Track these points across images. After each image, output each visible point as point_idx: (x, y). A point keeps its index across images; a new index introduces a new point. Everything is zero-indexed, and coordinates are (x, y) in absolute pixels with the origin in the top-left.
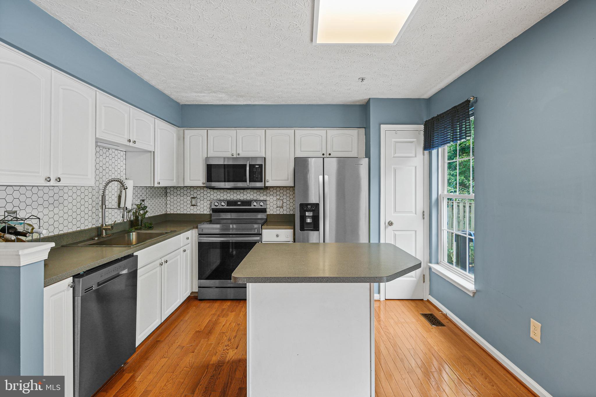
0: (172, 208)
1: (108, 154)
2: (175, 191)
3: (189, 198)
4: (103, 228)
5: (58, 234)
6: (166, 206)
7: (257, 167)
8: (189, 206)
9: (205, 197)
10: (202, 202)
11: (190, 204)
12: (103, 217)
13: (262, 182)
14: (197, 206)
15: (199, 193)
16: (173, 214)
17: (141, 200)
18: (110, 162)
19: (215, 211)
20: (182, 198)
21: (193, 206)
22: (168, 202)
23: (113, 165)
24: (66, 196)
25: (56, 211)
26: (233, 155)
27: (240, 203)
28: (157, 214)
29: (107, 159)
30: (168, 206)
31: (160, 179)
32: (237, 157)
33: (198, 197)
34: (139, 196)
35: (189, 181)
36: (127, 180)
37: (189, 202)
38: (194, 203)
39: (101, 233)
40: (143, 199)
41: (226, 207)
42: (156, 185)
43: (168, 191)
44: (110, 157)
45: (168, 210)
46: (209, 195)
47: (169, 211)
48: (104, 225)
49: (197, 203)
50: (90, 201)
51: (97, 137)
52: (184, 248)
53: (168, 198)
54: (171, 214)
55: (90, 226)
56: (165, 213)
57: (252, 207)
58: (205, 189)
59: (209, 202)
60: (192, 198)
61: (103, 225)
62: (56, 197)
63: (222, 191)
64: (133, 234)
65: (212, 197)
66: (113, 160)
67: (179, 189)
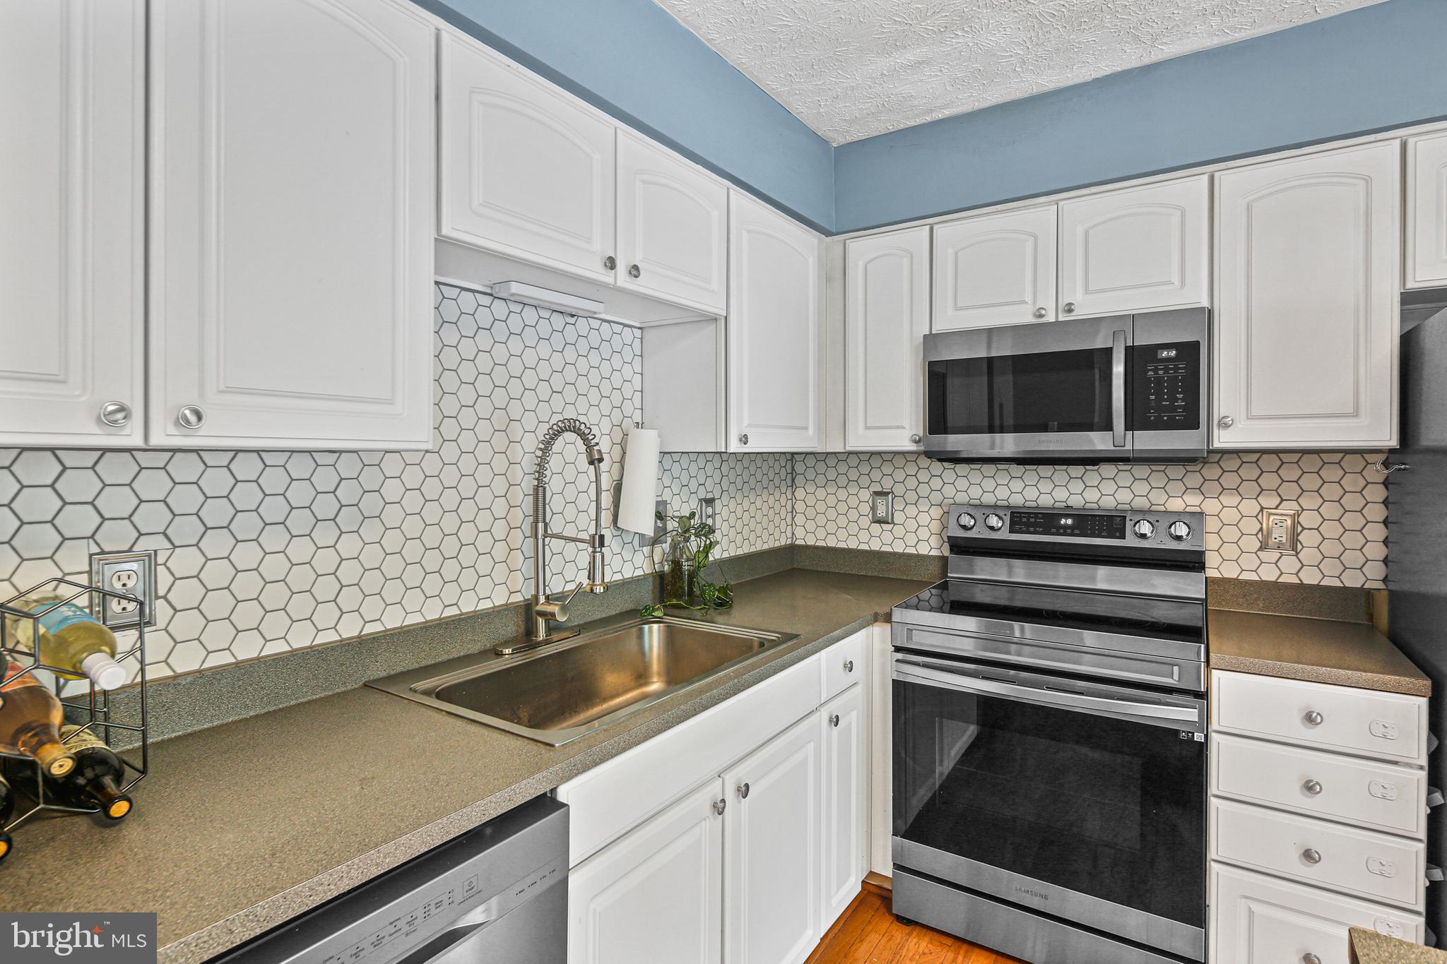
0: (811, 526)
1: (570, 333)
2: (821, 467)
3: (865, 495)
4: (539, 608)
5: (359, 637)
6: (793, 519)
7: (1169, 359)
8: (865, 522)
9: (924, 491)
10: (911, 511)
11: (870, 516)
12: (539, 565)
13: (1198, 428)
14: (893, 522)
15: (900, 476)
16: (815, 548)
17: (700, 500)
18: (582, 365)
19: (963, 547)
20: (842, 494)
21: (880, 521)
22: (800, 506)
23: (594, 377)
26: (1041, 316)
27: (1069, 522)
28: (760, 546)
29: (570, 354)
30: (800, 519)
31: (749, 425)
32: (1061, 318)
33: (899, 490)
34: (693, 485)
35: (861, 430)
36: (640, 430)
37: (865, 509)
38: (881, 512)
39: (530, 631)
40: (709, 496)
41: (1005, 535)
42: (734, 447)
43: (799, 468)
44: (583, 346)
45: (800, 533)
46: (936, 483)
47: (805, 537)
48: (542, 599)
49: (893, 514)
50: (500, 507)
51: (446, 231)
52: (834, 708)
53: (800, 493)
54: (806, 547)
55: (500, 599)
56: (789, 542)
57: (1130, 541)
58: (924, 462)
59: (936, 512)
60: (877, 494)
61: (536, 597)
63: (989, 469)
64: (651, 631)
65: (949, 491)
66: (594, 358)
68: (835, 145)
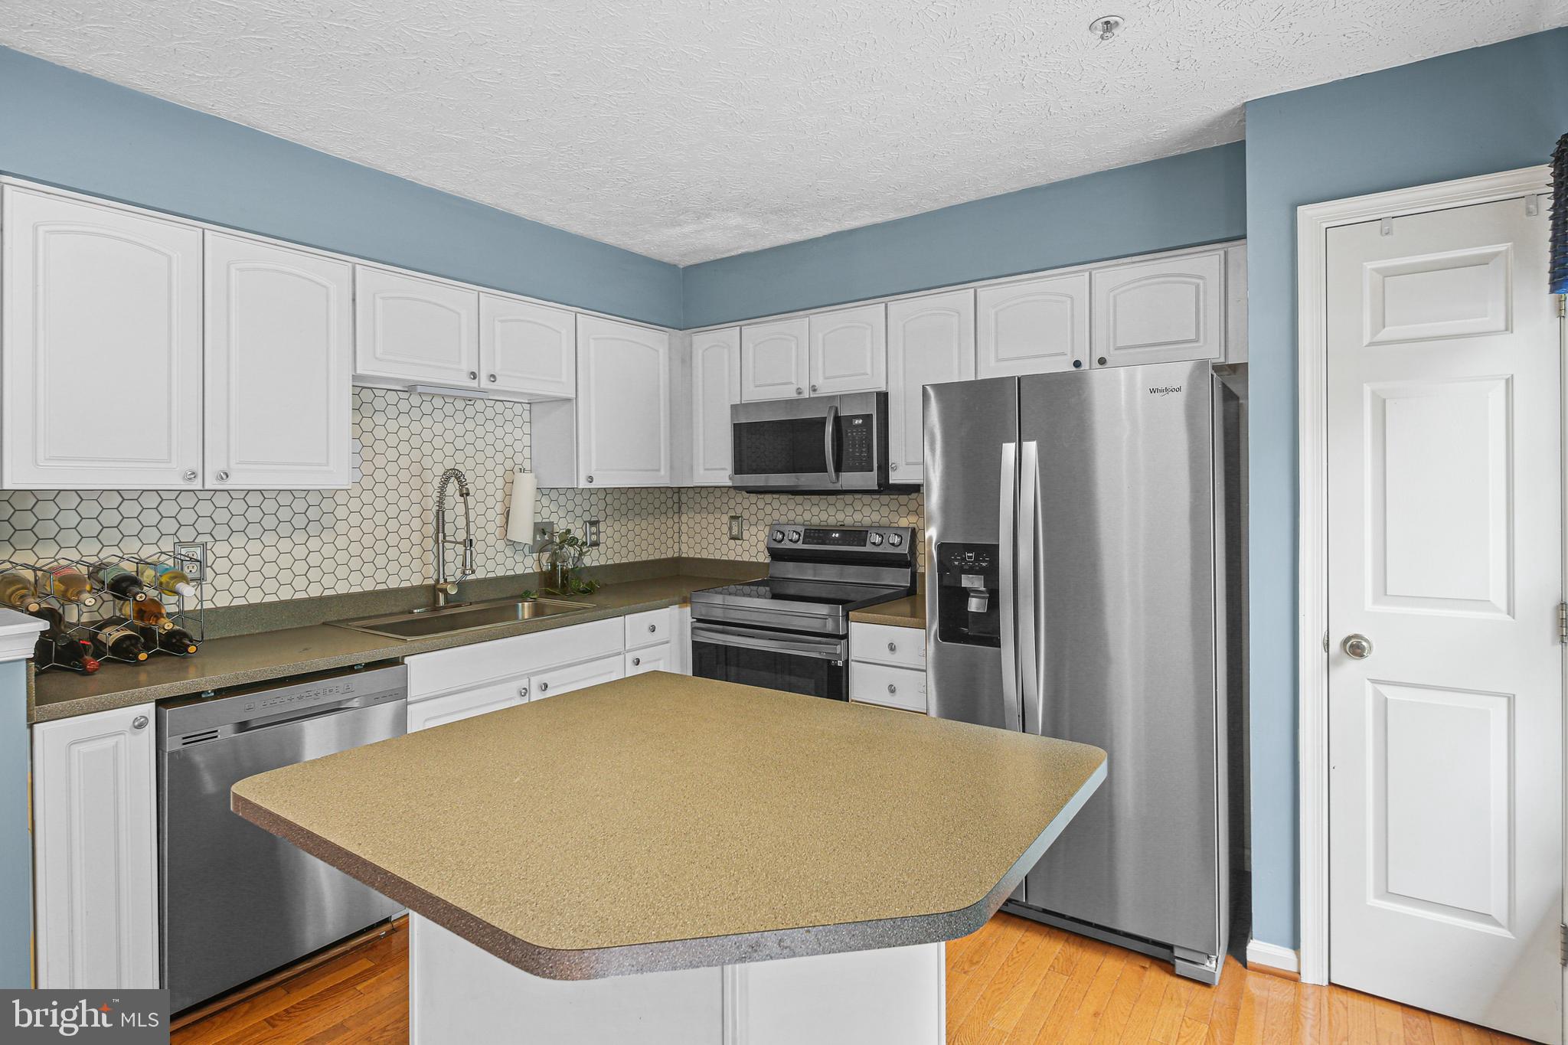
0: (691, 542)
1: (470, 412)
2: (698, 498)
3: (725, 519)
4: (439, 586)
5: (320, 596)
6: (680, 537)
7: (858, 425)
8: (725, 538)
9: (761, 514)
10: (753, 530)
11: (728, 534)
12: (441, 562)
13: (872, 471)
14: (742, 539)
15: (746, 504)
16: (694, 559)
17: (585, 522)
18: (480, 431)
19: (777, 555)
20: (711, 518)
21: (733, 538)
22: (684, 528)
23: (490, 439)
24: (341, 513)
25: (314, 544)
26: (800, 393)
27: (837, 535)
28: (644, 557)
29: (470, 425)
30: (684, 538)
31: (596, 470)
32: (812, 396)
33: (746, 515)
34: (578, 511)
35: (702, 472)
36: (522, 474)
37: (725, 529)
38: (735, 532)
39: (436, 600)
40: (593, 519)
41: (800, 546)
42: (583, 484)
43: (684, 498)
44: (480, 419)
45: (684, 548)
46: (768, 509)
47: (688, 552)
48: (442, 581)
49: (742, 533)
50: (416, 524)
51: (358, 372)
52: (638, 654)
53: (684, 518)
54: (688, 559)
55: (416, 581)
56: (676, 555)
57: (868, 548)
59: (767, 530)
60: (733, 518)
61: (438, 581)
62: (313, 513)
64: (523, 607)
65: (776, 515)
66: (490, 426)
67: (704, 493)
68: (682, 267)
